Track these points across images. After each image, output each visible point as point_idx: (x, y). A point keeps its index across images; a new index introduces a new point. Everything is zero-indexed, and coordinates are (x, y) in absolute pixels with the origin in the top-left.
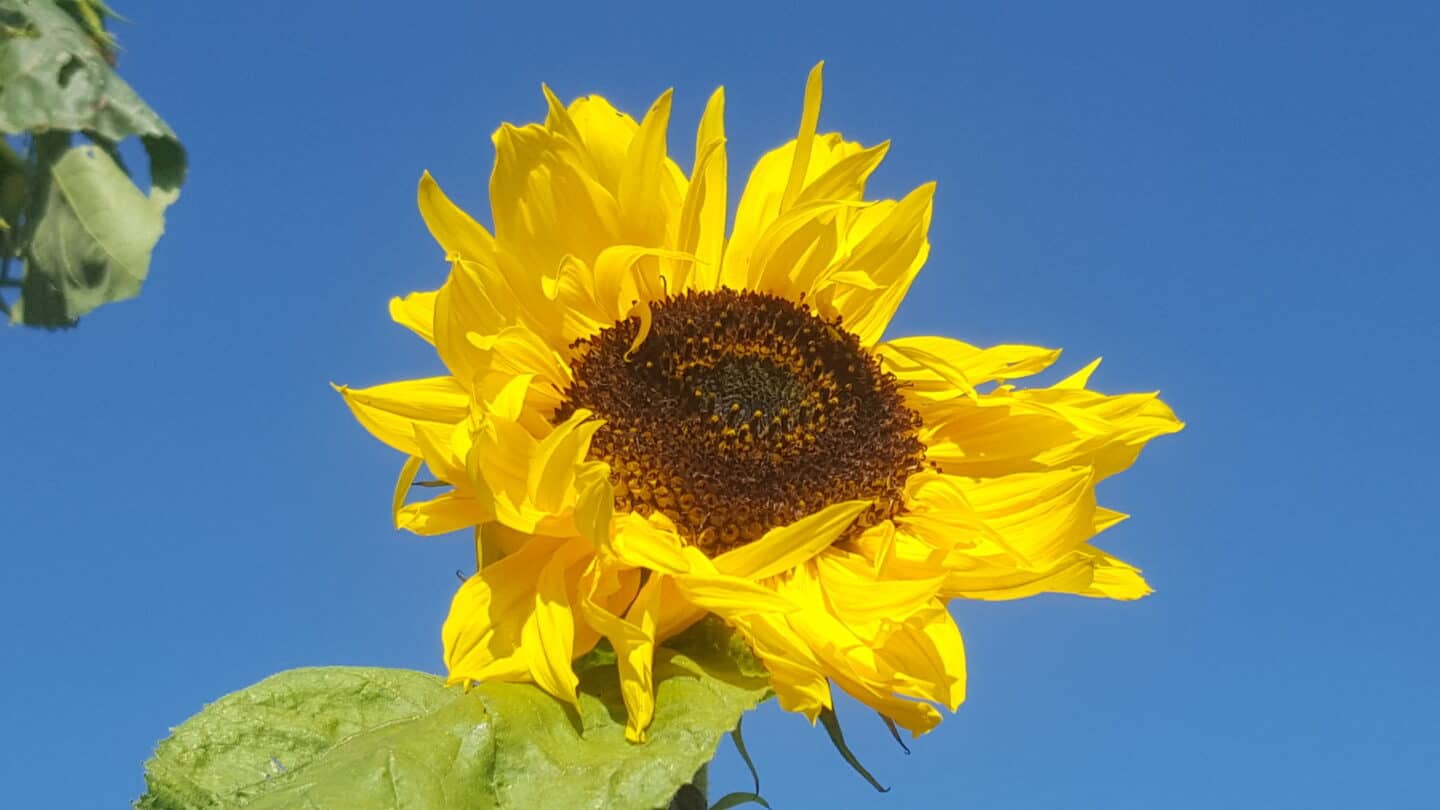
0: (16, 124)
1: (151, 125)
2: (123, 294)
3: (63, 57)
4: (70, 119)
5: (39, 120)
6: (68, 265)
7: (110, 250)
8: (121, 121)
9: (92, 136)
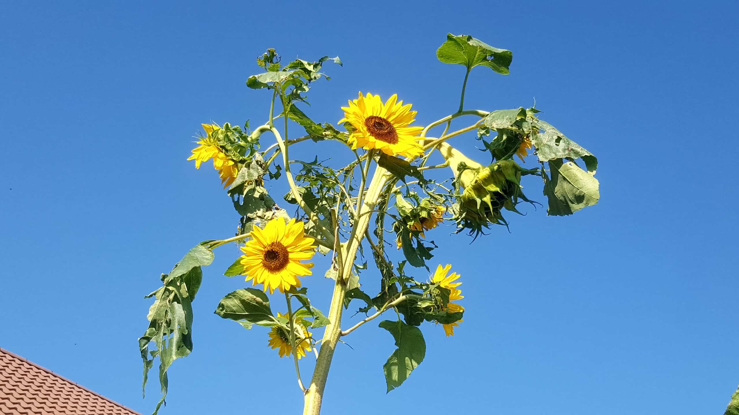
0: (546, 158)
1: (586, 153)
2: (592, 204)
3: (555, 137)
4: (561, 154)
5: (552, 156)
6: (571, 197)
7: (585, 191)
8: (576, 153)
9: (569, 159)
